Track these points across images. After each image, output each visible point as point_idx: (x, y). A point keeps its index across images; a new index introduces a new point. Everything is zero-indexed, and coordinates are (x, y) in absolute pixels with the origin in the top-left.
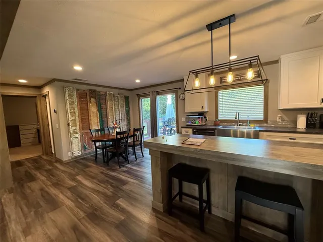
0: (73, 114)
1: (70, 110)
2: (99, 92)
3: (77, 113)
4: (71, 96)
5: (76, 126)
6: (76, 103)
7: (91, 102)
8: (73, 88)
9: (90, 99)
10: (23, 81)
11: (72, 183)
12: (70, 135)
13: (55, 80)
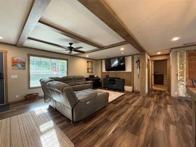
0: (182, 68)
1: (180, 65)
3: (185, 67)
4: (181, 56)
5: (183, 76)
6: (185, 61)
8: (184, 51)
10: (159, 53)
11: (162, 105)
12: (177, 81)
13: (172, 49)
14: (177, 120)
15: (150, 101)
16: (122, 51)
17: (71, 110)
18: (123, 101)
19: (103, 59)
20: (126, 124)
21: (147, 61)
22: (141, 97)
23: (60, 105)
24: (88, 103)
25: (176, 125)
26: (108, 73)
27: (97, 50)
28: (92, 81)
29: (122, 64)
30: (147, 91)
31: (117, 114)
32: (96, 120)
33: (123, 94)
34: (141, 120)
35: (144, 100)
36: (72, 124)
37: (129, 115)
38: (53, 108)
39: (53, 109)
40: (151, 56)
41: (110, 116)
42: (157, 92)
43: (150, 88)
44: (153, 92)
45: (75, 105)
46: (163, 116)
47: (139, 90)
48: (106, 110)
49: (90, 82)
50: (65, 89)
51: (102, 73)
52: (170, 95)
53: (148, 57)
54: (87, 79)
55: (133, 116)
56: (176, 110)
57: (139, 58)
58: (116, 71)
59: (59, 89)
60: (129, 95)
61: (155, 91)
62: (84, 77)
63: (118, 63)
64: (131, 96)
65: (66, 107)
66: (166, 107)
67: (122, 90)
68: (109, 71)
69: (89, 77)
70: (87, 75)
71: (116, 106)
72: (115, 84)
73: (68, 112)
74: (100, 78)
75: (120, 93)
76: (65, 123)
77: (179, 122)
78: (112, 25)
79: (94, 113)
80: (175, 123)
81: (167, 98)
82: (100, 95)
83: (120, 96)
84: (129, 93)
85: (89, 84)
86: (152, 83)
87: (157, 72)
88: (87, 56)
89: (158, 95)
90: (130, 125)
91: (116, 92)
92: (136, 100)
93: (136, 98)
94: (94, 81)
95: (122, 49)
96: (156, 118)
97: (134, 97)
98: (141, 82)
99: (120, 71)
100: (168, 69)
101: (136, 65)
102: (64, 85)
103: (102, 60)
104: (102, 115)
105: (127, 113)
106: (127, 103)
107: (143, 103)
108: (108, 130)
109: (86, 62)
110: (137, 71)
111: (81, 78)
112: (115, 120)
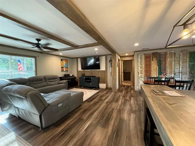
0: (141, 67)
1: (140, 65)
2: (161, 53)
3: (143, 67)
4: (141, 58)
5: (142, 74)
6: (143, 62)
7: (153, 60)
8: (143, 54)
9: (153, 59)
10: (127, 54)
11: (128, 98)
12: (138, 78)
13: (135, 52)
14: (136, 109)
15: (120, 96)
16: (97, 51)
17: (39, 116)
18: (97, 98)
19: (79, 58)
20: (98, 119)
21: (117, 61)
22: (113, 93)
23: (25, 112)
24: (59, 105)
25: (135, 114)
26: (84, 72)
27: (70, 48)
28: (67, 81)
29: (97, 62)
30: (117, 87)
31: (91, 112)
32: (69, 122)
33: (98, 91)
34: (111, 114)
35: (115, 96)
36: (41, 131)
37: (101, 111)
38: (15, 116)
39: (15, 118)
40: (121, 57)
41: (84, 115)
42: (126, 87)
43: (121, 84)
44: (123, 88)
45: (45, 109)
46: (128, 107)
47: (111, 87)
48: (80, 109)
49: (64, 81)
50: (29, 93)
51: (78, 71)
52: (134, 89)
53: (118, 57)
54: (61, 79)
55: (105, 111)
56: (137, 101)
57: (111, 58)
58: (92, 69)
59: (21, 94)
60: (104, 91)
61: (124, 86)
62: (58, 76)
63: (94, 62)
64: (104, 93)
65: (32, 114)
66: (130, 99)
67: (97, 88)
68: (85, 70)
69: (64, 76)
70: (61, 74)
71: (90, 104)
72: (90, 82)
73: (35, 119)
74: (76, 77)
75: (95, 91)
76: (33, 131)
77: (137, 110)
78: (83, 27)
79: (68, 115)
80: (134, 112)
81: (132, 91)
82: (73, 95)
83: (95, 94)
84: (103, 90)
85: (63, 84)
86: (122, 80)
87: (126, 70)
88: (61, 54)
89: (126, 89)
90: (101, 120)
91: (91, 90)
92: (109, 96)
93: (108, 95)
94: (70, 80)
95: (96, 49)
96: (122, 110)
97: (107, 93)
98: (113, 80)
99: (96, 70)
100: (133, 68)
101: (109, 64)
102: (29, 89)
103: (77, 58)
104: (76, 115)
105: (100, 109)
106: (101, 100)
107: (114, 98)
108: (81, 129)
109: (60, 60)
110: (110, 70)
111: (54, 78)
112: (89, 117)
